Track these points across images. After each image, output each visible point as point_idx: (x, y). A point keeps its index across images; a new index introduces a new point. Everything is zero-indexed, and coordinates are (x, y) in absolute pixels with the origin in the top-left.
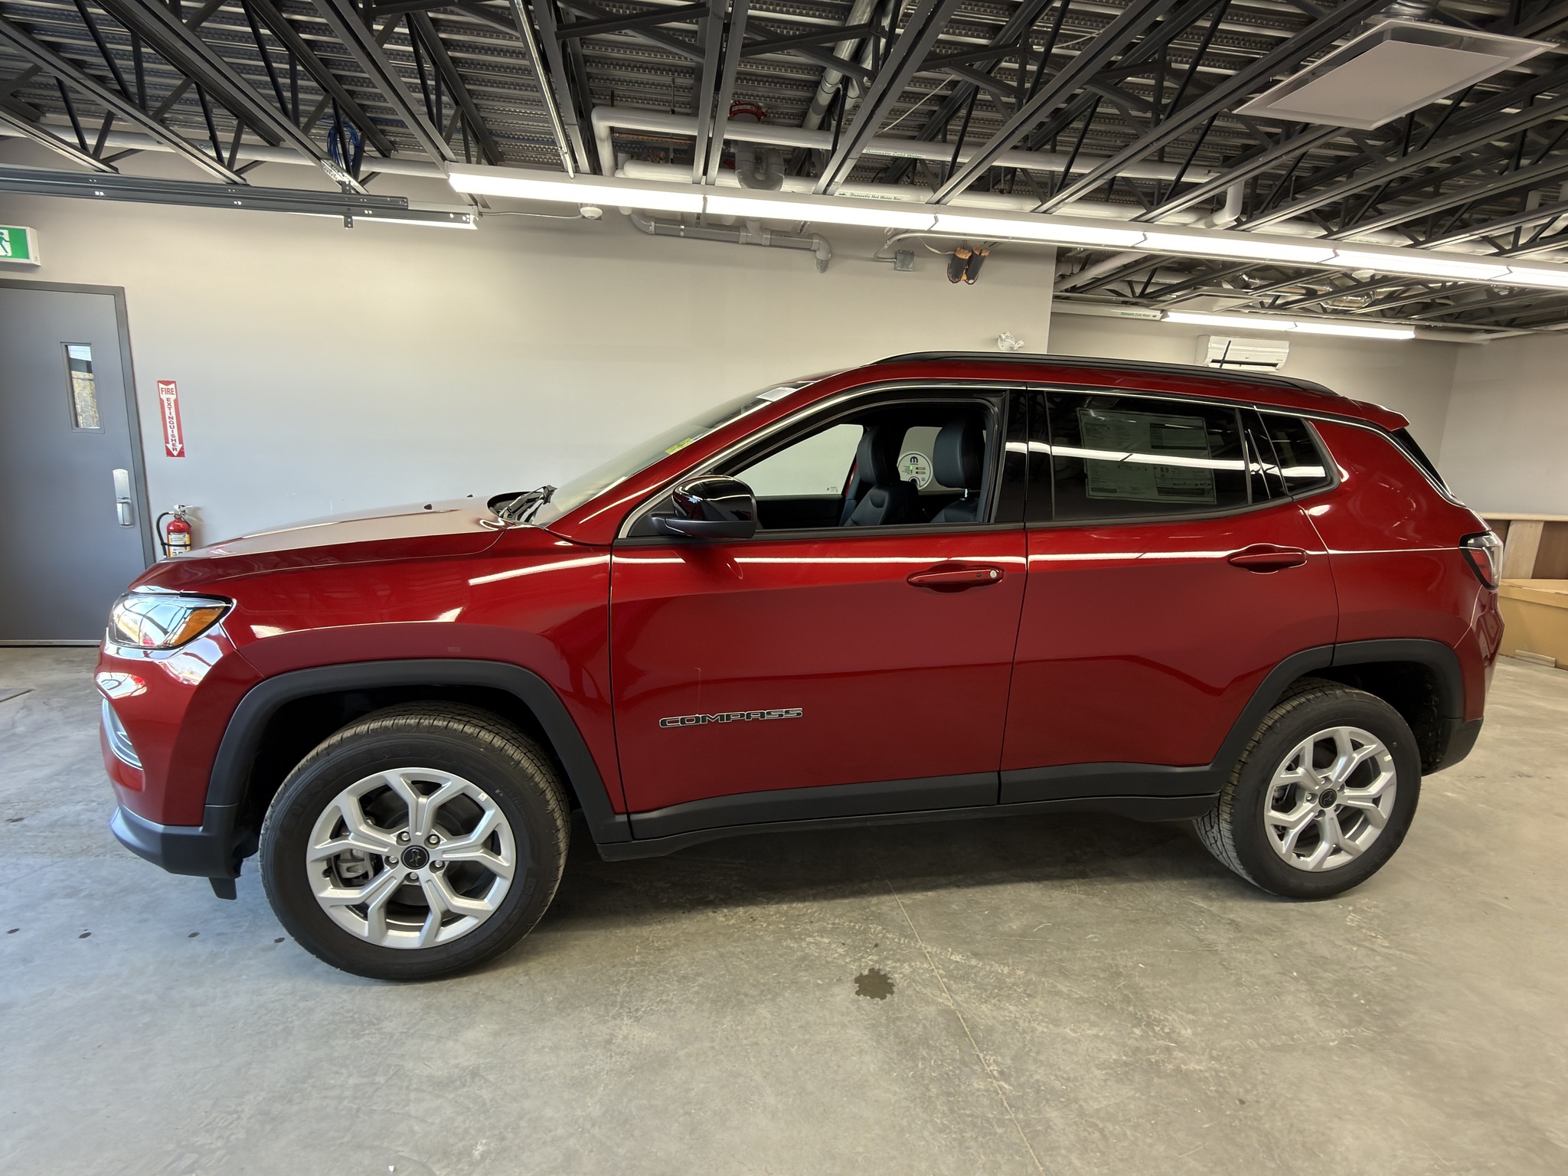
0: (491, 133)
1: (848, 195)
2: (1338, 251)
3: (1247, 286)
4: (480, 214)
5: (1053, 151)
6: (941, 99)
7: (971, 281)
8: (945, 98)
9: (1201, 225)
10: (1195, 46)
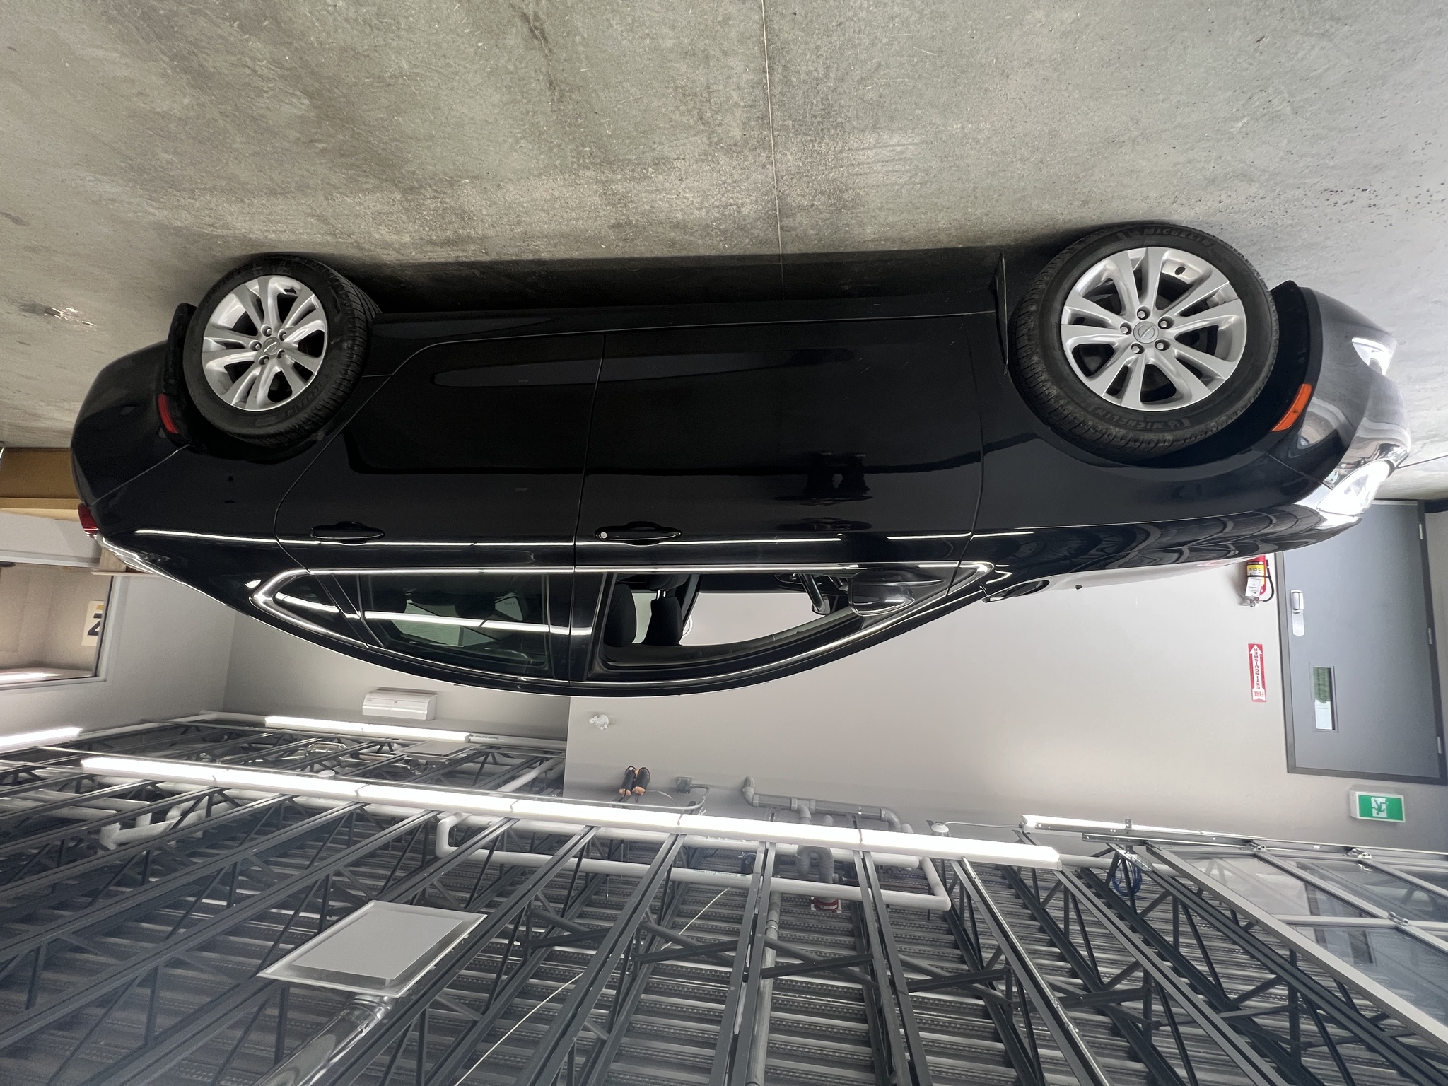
0: (1010, 887)
2: (355, 794)
3: (407, 762)
4: (1021, 826)
7: (631, 769)
10: (511, 959)
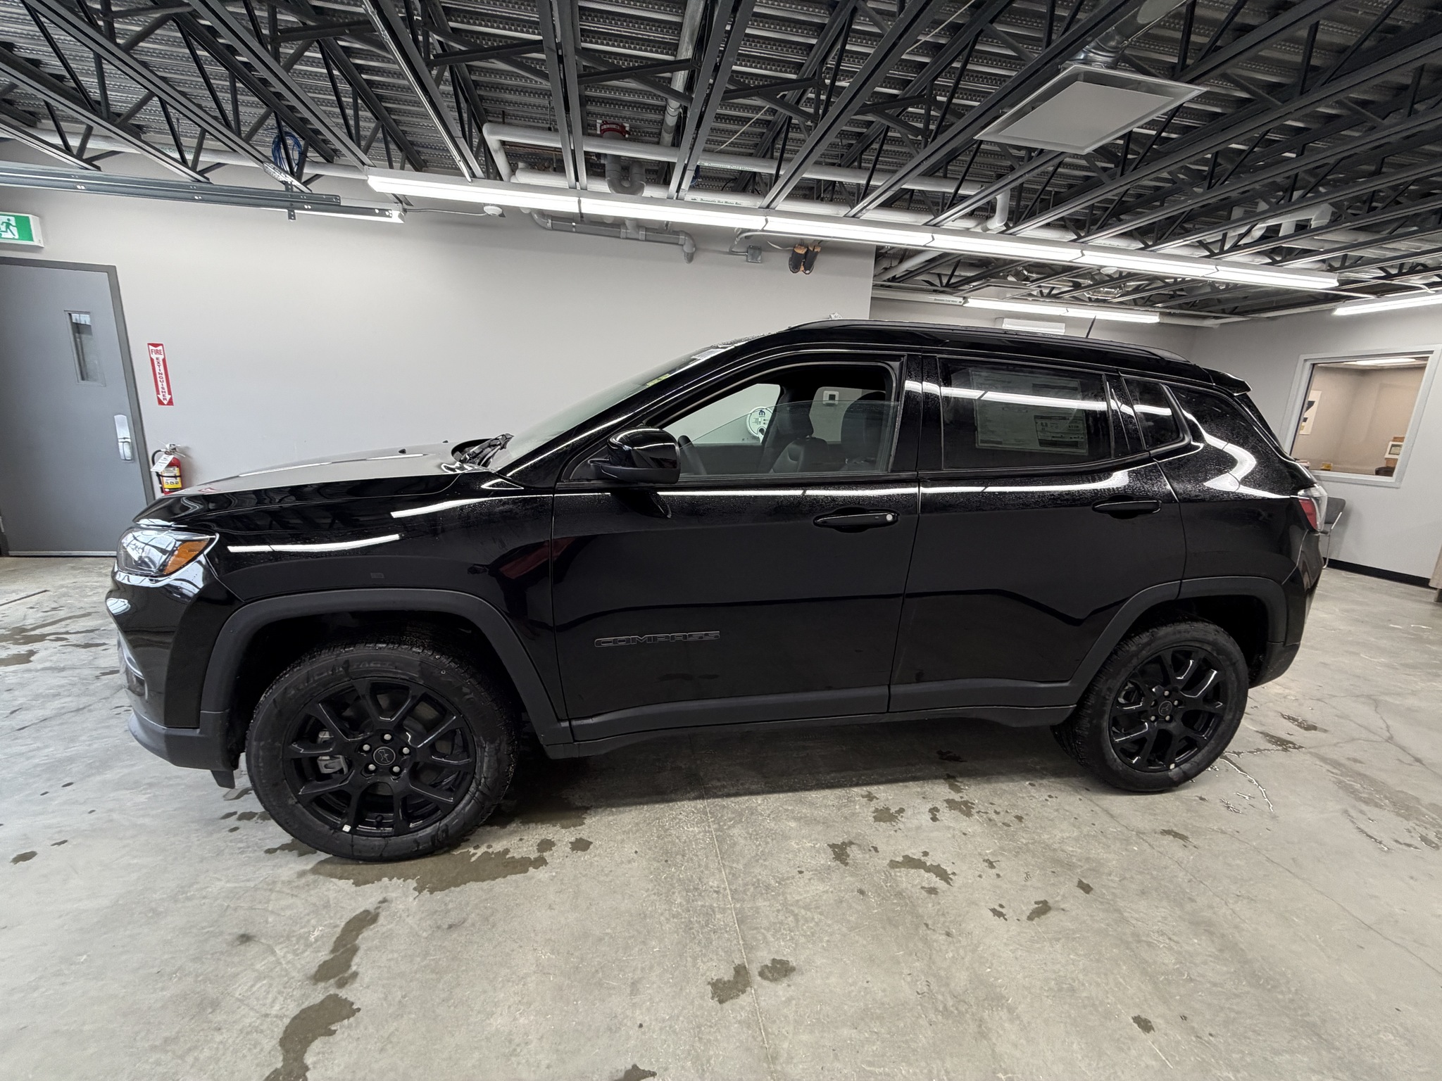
1: (699, 200)
2: (1084, 252)
3: (1027, 279)
4: (405, 210)
5: (860, 167)
6: (764, 123)
7: (808, 272)
8: (770, 121)
9: (979, 230)
10: (949, 83)
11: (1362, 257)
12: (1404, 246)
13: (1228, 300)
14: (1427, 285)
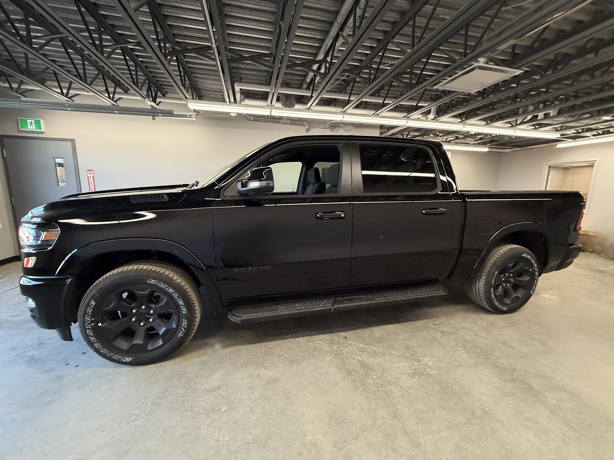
0: (199, 89)
1: (316, 110)
2: (465, 126)
3: (438, 136)
4: (197, 115)
5: (379, 96)
6: (344, 80)
8: (346, 80)
9: (424, 118)
10: (422, 66)
11: (568, 126)
12: (585, 122)
13: (514, 142)
14: (592, 135)
